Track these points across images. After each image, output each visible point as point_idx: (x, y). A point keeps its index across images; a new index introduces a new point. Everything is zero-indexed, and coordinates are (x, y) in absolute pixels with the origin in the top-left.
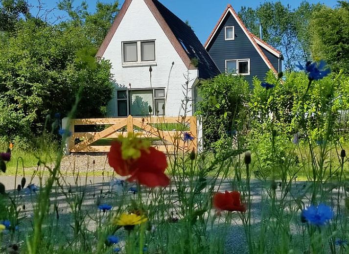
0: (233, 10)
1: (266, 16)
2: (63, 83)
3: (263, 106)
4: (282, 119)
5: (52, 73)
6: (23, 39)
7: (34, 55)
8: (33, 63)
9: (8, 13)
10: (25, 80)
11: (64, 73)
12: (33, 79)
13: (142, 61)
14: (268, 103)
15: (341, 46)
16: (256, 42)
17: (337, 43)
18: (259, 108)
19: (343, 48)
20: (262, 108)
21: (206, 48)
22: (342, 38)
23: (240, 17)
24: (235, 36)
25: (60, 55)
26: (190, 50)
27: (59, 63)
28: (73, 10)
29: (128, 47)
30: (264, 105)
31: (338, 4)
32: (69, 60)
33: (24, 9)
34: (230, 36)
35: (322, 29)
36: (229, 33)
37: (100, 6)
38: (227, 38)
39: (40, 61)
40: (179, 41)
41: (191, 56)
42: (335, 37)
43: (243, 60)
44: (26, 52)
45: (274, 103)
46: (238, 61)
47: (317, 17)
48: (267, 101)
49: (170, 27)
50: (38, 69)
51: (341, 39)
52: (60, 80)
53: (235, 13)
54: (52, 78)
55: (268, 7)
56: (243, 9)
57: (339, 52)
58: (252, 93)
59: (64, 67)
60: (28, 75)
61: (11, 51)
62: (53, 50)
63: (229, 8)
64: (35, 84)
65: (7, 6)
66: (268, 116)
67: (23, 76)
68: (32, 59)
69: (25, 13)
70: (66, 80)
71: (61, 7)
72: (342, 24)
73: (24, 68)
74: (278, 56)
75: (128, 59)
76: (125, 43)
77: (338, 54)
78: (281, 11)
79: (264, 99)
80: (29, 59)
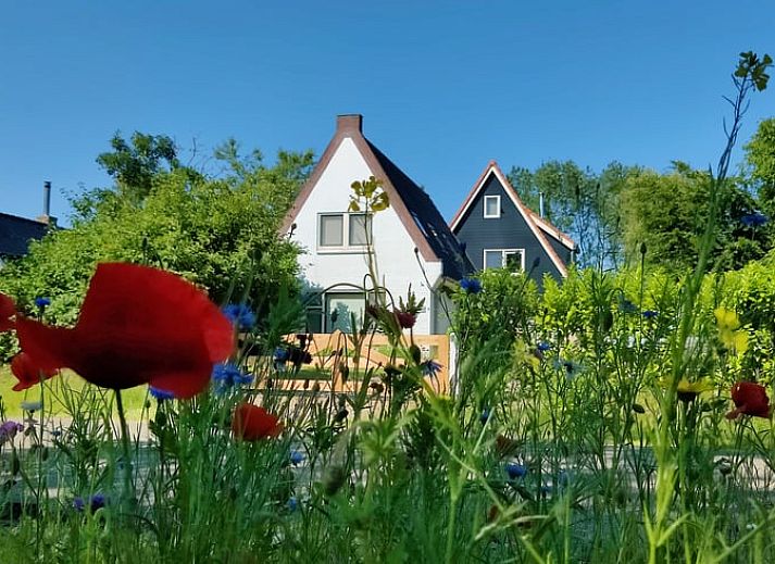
0: (499, 170)
1: (548, 184)
2: (231, 272)
3: (560, 323)
4: (592, 346)
5: (211, 256)
6: (168, 199)
7: (184, 227)
8: (183, 239)
9: (143, 158)
10: (169, 267)
11: (234, 257)
12: (181, 264)
13: (350, 244)
14: (568, 317)
15: (677, 235)
16: (535, 223)
17: (670, 229)
18: (553, 326)
19: (680, 238)
20: (558, 326)
21: (452, 229)
22: (678, 221)
23: (509, 180)
24: (502, 211)
25: (226, 228)
26: (428, 231)
27: (226, 240)
28: (238, 160)
29: (328, 222)
30: (561, 320)
31: (672, 165)
32: (242, 237)
33: (168, 152)
34: (492, 211)
35: (645, 206)
36: (492, 206)
37: (283, 156)
38: (488, 214)
39: (194, 236)
40: (412, 215)
41: (431, 240)
42: (668, 219)
43: (513, 251)
44: (173, 221)
45: (578, 319)
46: (505, 253)
47: (638, 185)
48: (566, 314)
49: (399, 193)
50: (190, 249)
51: (676, 223)
52: (225, 268)
53: (502, 175)
54: (214, 265)
55: (553, 168)
56: (514, 171)
57: (673, 245)
58: (542, 300)
59: (232, 248)
60: (175, 258)
61: (147, 219)
62: (215, 220)
63: (491, 166)
64: (186, 273)
65: (141, 146)
66: (568, 341)
67: (165, 260)
68: (182, 232)
69: (170, 158)
70: (235, 269)
71: (219, 156)
72: (678, 198)
73: (169, 248)
74: (571, 246)
75: (326, 241)
76: (324, 217)
77: (672, 248)
78: (574, 177)
79: (561, 312)
80: (178, 232)
